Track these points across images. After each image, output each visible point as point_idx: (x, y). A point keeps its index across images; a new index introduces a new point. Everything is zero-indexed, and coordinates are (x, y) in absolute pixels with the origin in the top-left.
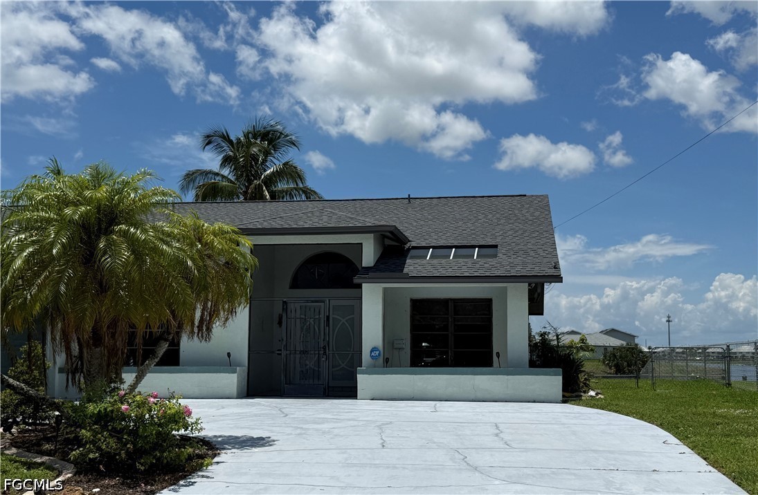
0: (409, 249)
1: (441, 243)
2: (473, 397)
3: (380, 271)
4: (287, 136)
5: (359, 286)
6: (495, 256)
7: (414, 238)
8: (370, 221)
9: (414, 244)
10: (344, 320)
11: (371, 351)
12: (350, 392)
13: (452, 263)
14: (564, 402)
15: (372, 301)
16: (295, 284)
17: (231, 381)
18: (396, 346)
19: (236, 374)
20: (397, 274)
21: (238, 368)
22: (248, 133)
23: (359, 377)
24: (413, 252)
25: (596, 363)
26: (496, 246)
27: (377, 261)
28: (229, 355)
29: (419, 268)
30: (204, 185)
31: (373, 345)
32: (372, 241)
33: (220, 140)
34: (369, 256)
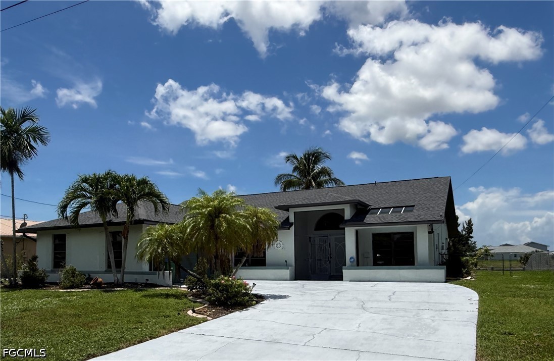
0: (370, 210)
1: (386, 206)
2: (399, 280)
3: (354, 221)
4: (324, 154)
5: (344, 229)
6: (412, 211)
7: (372, 204)
8: (348, 198)
9: (372, 207)
10: (340, 245)
11: (350, 259)
12: (340, 278)
13: (390, 215)
14: (446, 282)
15: (350, 235)
16: (316, 229)
17: (287, 273)
18: (365, 256)
19: (289, 270)
20: (361, 223)
21: (290, 267)
22: (306, 154)
23: (343, 270)
24: (372, 211)
25: (516, 262)
26: (414, 206)
27: (352, 217)
28: (286, 261)
29: (372, 219)
30: (285, 181)
31: (351, 256)
32: (349, 207)
33: (293, 159)
34: (348, 215)
